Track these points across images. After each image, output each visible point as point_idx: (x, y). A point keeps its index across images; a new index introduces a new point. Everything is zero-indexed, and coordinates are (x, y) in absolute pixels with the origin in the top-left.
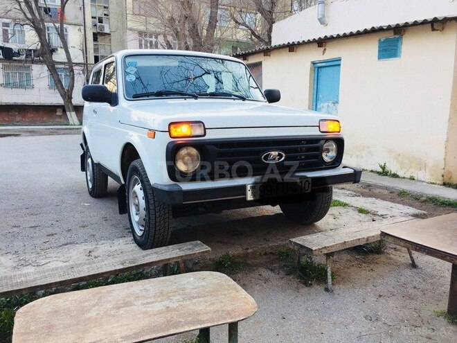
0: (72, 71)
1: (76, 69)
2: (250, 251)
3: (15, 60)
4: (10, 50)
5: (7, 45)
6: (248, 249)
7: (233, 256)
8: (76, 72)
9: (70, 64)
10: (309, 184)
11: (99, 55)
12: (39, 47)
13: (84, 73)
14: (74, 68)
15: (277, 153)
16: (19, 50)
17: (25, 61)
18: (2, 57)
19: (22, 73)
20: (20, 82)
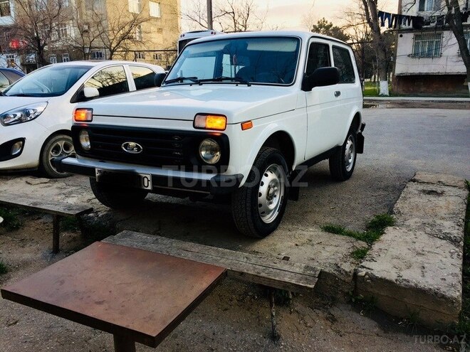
4: (421, 18)
5: (422, 14)
10: (148, 181)
15: (134, 144)
16: (431, 18)
17: (435, 28)
18: (411, 26)
19: (432, 42)
20: (429, 51)
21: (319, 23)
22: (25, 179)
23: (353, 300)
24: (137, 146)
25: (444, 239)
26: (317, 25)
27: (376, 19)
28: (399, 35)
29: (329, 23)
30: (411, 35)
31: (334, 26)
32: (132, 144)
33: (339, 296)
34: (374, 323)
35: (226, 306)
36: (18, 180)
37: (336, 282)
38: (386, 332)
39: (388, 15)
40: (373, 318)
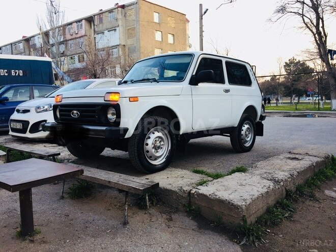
22: (44, 144)
23: (188, 210)
24: (77, 113)
25: (271, 180)
26: (288, 62)
27: (326, 55)
31: (301, 62)
32: (75, 112)
33: (180, 207)
34: (195, 223)
35: (110, 208)
36: (41, 145)
37: (178, 197)
38: (200, 229)
39: (335, 51)
40: (196, 221)
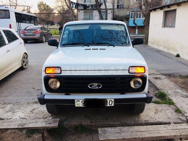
0: (107, 12)
1: (109, 11)
2: (94, 124)
3: (88, 9)
4: (86, 5)
5: (85, 4)
6: (93, 123)
7: (84, 125)
8: (108, 13)
9: (106, 9)
11: (119, 4)
12: (95, 3)
13: (112, 13)
14: (108, 11)
15: (97, 84)
16: (89, 5)
17: (91, 9)
18: (83, 8)
19: (90, 14)
20: (89, 18)
21: (40, 3)
24: (98, 85)
27: (70, 4)
28: (78, 11)
29: (44, 3)
30: (82, 11)
31: (47, 5)
39: (74, 3)
